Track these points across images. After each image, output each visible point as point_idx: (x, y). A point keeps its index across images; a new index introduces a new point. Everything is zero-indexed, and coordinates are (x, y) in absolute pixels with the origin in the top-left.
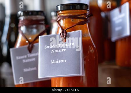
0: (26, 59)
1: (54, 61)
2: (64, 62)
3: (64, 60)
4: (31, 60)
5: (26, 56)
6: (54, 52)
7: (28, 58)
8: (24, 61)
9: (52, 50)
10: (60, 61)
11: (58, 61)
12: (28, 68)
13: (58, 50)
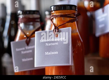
0: (24, 51)
1: (48, 52)
2: (56, 53)
3: (56, 52)
4: (28, 52)
5: (24, 49)
6: (47, 45)
7: (25, 50)
8: (22, 52)
9: (46, 44)
10: (53, 53)
11: (51, 53)
12: (25, 58)
13: (51, 44)
